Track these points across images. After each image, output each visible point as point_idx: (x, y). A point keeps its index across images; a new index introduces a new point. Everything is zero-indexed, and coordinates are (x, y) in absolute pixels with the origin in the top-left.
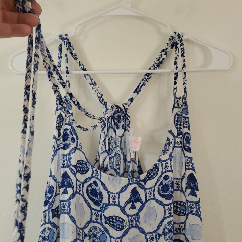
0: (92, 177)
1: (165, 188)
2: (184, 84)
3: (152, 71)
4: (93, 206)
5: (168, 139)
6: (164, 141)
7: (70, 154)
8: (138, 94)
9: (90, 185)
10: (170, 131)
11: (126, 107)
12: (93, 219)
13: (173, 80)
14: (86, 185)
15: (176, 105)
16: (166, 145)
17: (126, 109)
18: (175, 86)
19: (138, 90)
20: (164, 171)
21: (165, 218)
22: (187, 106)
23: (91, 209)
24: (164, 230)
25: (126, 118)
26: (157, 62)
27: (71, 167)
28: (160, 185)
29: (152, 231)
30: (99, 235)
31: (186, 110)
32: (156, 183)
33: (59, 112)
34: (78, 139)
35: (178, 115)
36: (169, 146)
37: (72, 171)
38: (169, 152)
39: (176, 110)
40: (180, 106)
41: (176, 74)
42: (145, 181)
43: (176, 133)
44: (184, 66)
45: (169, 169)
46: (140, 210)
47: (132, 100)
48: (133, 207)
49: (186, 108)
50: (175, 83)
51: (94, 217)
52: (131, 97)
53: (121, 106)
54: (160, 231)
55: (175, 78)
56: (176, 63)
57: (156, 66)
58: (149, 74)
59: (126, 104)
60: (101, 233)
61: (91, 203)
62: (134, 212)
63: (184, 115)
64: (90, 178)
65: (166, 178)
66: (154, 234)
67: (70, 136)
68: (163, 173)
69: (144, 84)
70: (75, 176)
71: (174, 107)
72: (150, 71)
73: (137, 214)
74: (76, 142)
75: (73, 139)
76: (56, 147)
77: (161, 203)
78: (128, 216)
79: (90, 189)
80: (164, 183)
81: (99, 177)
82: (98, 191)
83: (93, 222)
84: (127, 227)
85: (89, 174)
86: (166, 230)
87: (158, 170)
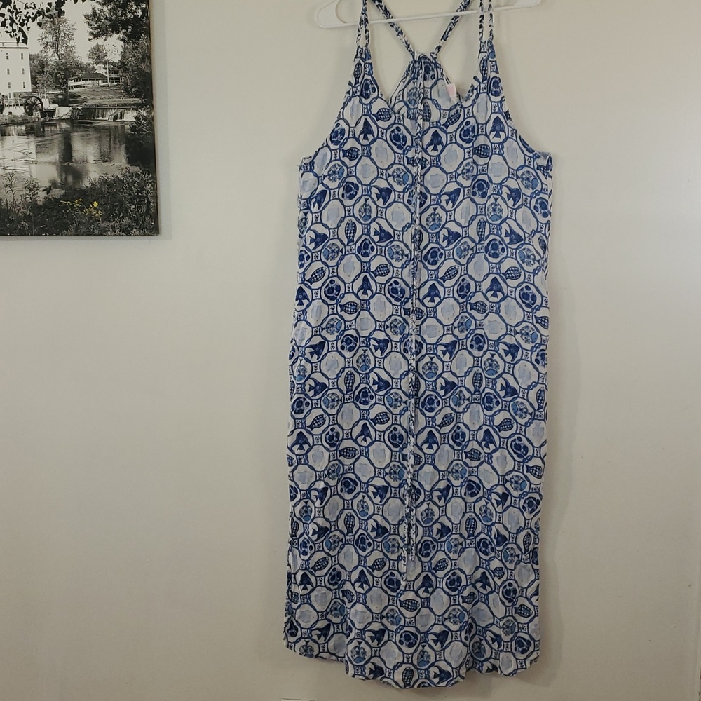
0: (395, 123)
1: (466, 133)
2: (490, 26)
3: (459, 13)
4: (396, 150)
5: (472, 86)
6: (469, 88)
7: (370, 103)
8: (445, 40)
9: (393, 131)
10: (475, 78)
11: (434, 56)
12: (397, 161)
13: (480, 24)
14: (389, 131)
15: (482, 50)
16: (469, 92)
17: (435, 59)
18: (481, 30)
19: (445, 37)
20: (466, 117)
21: (464, 160)
22: (493, 49)
23: (395, 152)
24: (463, 170)
25: (437, 66)
26: (463, 3)
27: (372, 116)
28: (461, 130)
29: (452, 171)
30: (402, 175)
31: (493, 54)
32: (458, 129)
33: (357, 60)
34: (378, 88)
35: (484, 60)
36: (473, 93)
37: (372, 119)
38: (472, 99)
39: (483, 55)
40: (486, 50)
41: (482, 16)
42: (446, 125)
43: (481, 78)
44: (490, 6)
45: (471, 115)
46: (441, 152)
47: (439, 48)
48: (435, 149)
49: (493, 52)
50: (481, 26)
51: (397, 159)
52: (438, 45)
53: (429, 57)
54: (459, 171)
55: (481, 21)
56: (481, 4)
57: (463, 8)
58: (456, 17)
59: (433, 53)
60: (403, 173)
61: (395, 147)
62: (436, 153)
63: (490, 59)
64: (393, 125)
65: (468, 123)
66: (454, 174)
67: (371, 87)
68: (464, 119)
69: (451, 29)
70: (376, 124)
71: (480, 52)
72: (456, 14)
73: (439, 155)
74: (377, 92)
75: (374, 89)
76: (351, 93)
77: (462, 147)
78: (430, 156)
79: (393, 134)
80: (465, 128)
81: (402, 122)
82: (401, 136)
83: (397, 164)
84: (429, 166)
85: (392, 121)
86: (465, 170)
87: (460, 116)
